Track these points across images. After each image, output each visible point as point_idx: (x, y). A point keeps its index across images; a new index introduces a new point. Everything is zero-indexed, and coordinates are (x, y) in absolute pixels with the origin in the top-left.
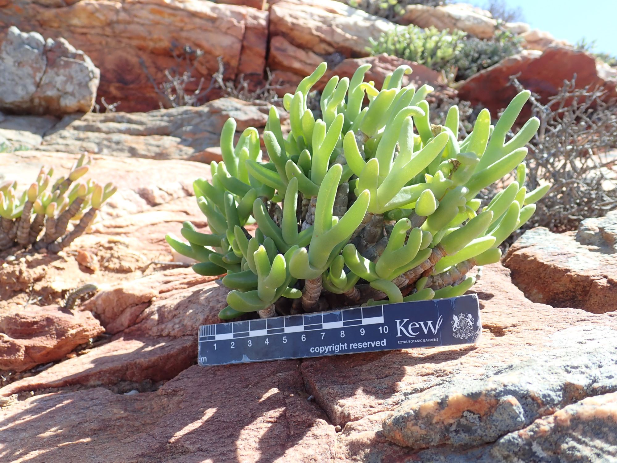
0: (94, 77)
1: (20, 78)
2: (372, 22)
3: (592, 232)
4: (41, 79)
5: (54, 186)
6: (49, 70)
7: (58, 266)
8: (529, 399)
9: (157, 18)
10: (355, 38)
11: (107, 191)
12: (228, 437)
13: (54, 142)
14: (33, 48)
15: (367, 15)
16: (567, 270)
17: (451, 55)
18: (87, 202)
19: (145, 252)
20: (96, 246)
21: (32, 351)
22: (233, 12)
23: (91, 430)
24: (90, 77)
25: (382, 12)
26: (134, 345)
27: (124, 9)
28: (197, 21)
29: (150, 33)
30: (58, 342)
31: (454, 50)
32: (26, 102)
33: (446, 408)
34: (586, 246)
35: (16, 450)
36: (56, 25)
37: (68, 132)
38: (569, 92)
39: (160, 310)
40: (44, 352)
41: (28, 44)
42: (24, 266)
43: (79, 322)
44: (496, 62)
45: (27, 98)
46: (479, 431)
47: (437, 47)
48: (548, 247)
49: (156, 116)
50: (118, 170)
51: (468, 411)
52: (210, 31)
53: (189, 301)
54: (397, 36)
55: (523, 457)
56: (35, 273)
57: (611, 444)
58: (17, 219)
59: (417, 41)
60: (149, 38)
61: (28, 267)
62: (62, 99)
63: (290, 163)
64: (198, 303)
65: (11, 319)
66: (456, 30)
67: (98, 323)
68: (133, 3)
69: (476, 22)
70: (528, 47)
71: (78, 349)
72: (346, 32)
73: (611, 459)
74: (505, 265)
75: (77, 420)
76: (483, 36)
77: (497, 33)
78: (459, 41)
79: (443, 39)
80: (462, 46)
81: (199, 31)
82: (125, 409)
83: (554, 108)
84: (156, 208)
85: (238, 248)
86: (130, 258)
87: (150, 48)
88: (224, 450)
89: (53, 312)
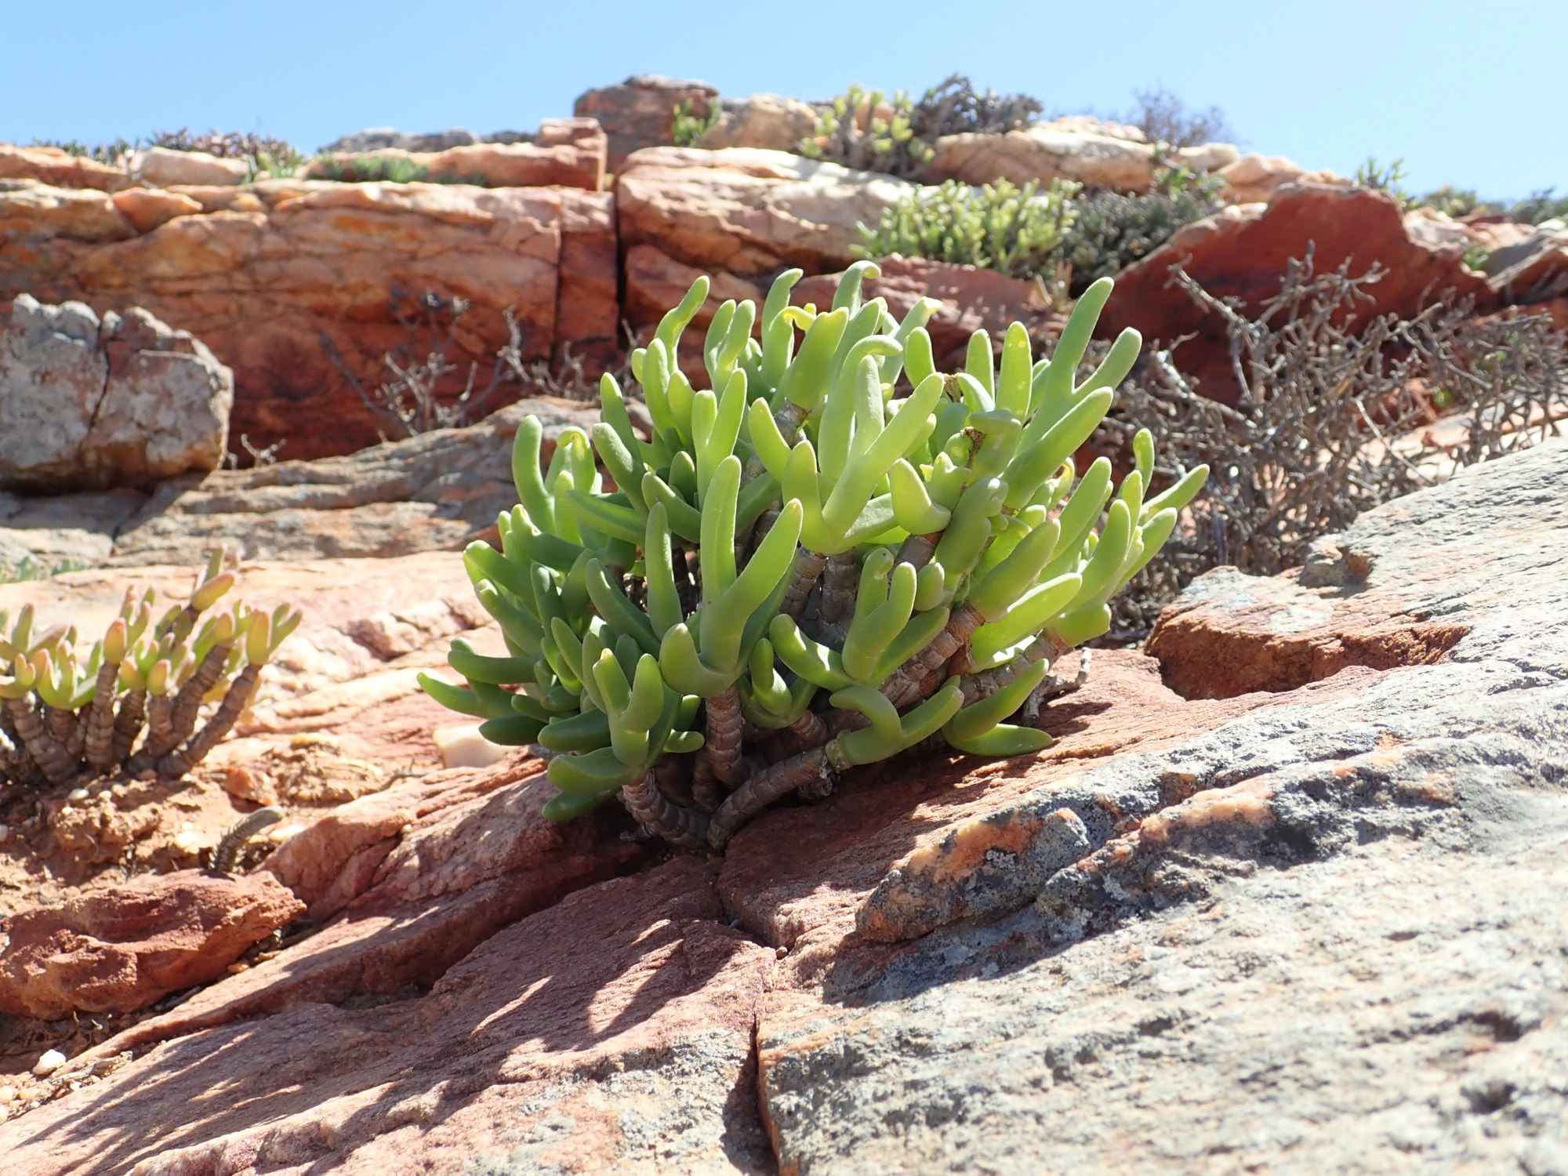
0: (221, 388)
1: (50, 410)
2: (858, 187)
3: (1329, 561)
4: (97, 406)
5: (158, 629)
6: (115, 383)
7: (184, 802)
8: (1097, 809)
9: (354, 237)
10: (823, 227)
11: (280, 624)
12: (574, 1005)
13: (142, 545)
14: (73, 337)
15: (845, 172)
16: (1269, 637)
17: (1055, 237)
18: (238, 655)
19: (378, 761)
20: (264, 759)
21: (152, 963)
22: (528, 203)
23: (300, 1072)
24: (211, 388)
25: (880, 161)
26: (373, 926)
27: (273, 226)
28: (448, 232)
29: (339, 273)
30: (208, 938)
31: (1058, 226)
32: (67, 463)
33: (954, 850)
34: (1314, 590)
35: (146, 1131)
36: (116, 281)
37: (172, 521)
38: (1305, 284)
39: (422, 847)
40: (178, 962)
41: (62, 331)
42: (110, 809)
43: (248, 892)
44: (1164, 241)
45: (67, 452)
46: (1016, 881)
47: (1017, 225)
48: (1232, 601)
49: (375, 460)
50: (297, 588)
51: (993, 849)
52: (481, 253)
53: (483, 816)
54: (921, 211)
55: (1089, 905)
56: (136, 821)
57: (1241, 858)
58: (82, 709)
59: (969, 216)
60: (338, 285)
61: (120, 808)
62: (150, 445)
63: (650, 478)
64: (502, 815)
65: (99, 901)
66: (1056, 180)
67: (290, 892)
68: (294, 210)
69: (1106, 155)
70: (1238, 197)
71: (251, 954)
72: (800, 217)
73: (1240, 881)
74: (1151, 651)
75: (269, 1062)
76: (1128, 185)
77: (1160, 174)
78: (1067, 204)
79: (1028, 204)
80: (1075, 213)
81: (454, 255)
82: (368, 1029)
83: (1275, 324)
84: (394, 663)
85: (569, 674)
86: (346, 774)
87: (343, 309)
88: (567, 1021)
89: (190, 879)
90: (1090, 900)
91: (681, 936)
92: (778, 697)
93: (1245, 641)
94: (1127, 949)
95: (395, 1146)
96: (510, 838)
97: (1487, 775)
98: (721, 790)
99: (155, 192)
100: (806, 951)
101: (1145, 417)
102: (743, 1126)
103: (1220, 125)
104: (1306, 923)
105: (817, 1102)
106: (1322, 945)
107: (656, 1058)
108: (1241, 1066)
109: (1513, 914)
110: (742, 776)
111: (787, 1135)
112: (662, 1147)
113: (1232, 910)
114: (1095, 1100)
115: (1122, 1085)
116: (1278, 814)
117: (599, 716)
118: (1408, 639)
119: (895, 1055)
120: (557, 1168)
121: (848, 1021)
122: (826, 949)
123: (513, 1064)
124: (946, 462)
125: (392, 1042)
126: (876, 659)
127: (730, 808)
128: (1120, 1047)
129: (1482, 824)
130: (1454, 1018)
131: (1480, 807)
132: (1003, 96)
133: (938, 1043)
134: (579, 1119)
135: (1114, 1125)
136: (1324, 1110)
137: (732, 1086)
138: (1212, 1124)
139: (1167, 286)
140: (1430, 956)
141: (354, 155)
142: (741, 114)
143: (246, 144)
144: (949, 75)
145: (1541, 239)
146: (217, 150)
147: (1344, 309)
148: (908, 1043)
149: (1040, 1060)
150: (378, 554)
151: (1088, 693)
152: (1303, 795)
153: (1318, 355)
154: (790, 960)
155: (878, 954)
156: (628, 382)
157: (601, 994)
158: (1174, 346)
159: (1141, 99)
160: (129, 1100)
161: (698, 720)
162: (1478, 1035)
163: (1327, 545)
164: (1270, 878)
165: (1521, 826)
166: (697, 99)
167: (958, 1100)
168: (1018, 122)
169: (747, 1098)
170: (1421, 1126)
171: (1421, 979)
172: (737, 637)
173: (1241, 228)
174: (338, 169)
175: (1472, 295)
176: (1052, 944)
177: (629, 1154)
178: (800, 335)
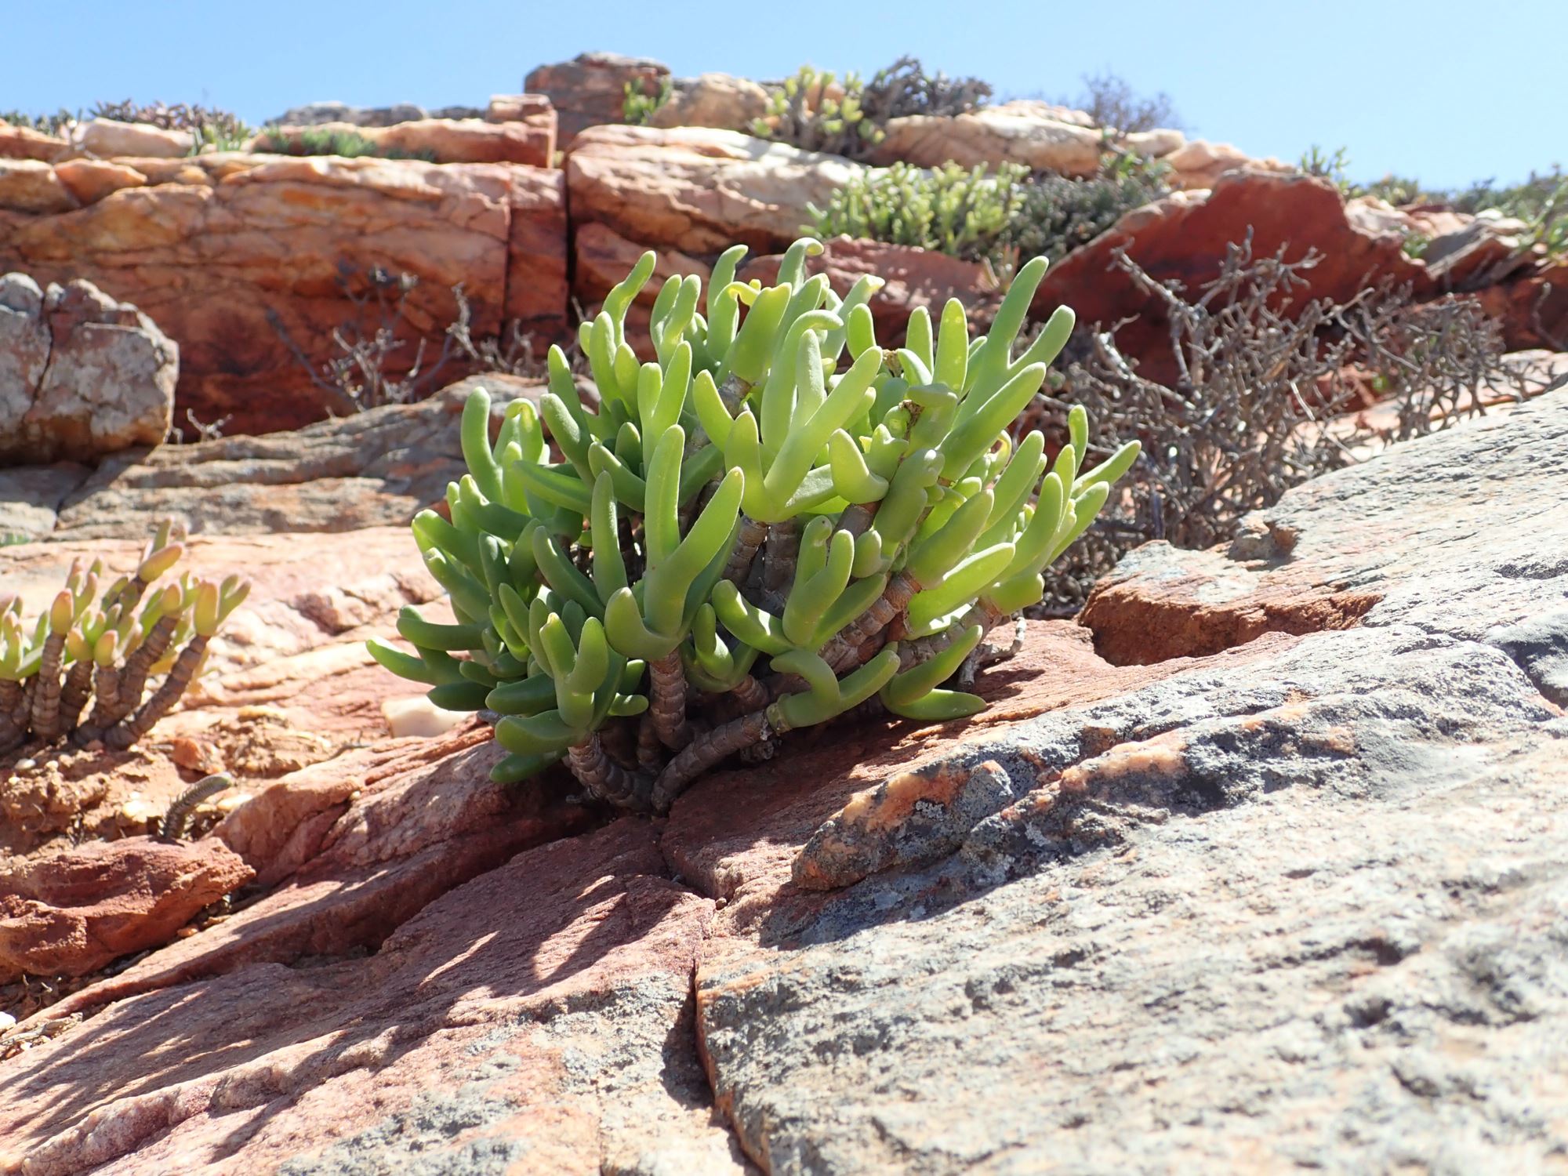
0: (166, 361)
2: (809, 168)
3: (1257, 536)
4: (41, 379)
5: (104, 600)
6: (59, 356)
7: (131, 773)
8: (1021, 761)
9: (301, 211)
10: (774, 207)
11: (227, 596)
12: (520, 956)
13: (87, 519)
14: (16, 309)
15: (796, 152)
16: (1197, 608)
17: (1003, 221)
18: (185, 627)
19: (326, 733)
20: (211, 731)
21: (102, 927)
22: (478, 180)
23: (250, 1028)
24: (156, 361)
25: (830, 142)
26: (321, 890)
27: (219, 199)
28: (397, 207)
29: (287, 247)
30: (157, 903)
31: (1006, 209)
32: (10, 436)
33: (887, 803)
34: (1242, 563)
35: (99, 1086)
36: (59, 253)
37: (117, 495)
38: (1243, 268)
39: (371, 813)
40: (128, 926)
41: (5, 303)
42: (57, 779)
43: (198, 858)
44: (1110, 225)
45: (11, 426)
46: (943, 830)
47: (965, 207)
48: (1163, 574)
49: (322, 435)
50: (244, 562)
51: (922, 799)
52: (430, 229)
53: (432, 782)
54: (870, 193)
55: (1011, 851)
56: (84, 790)
57: (1155, 806)
58: (28, 680)
59: (917, 198)
60: (285, 259)
61: (67, 778)
62: (94, 419)
63: (597, 448)
64: (451, 781)
65: (48, 867)
66: (1005, 163)
67: (240, 859)
68: (240, 183)
69: (1054, 139)
70: (1183, 183)
71: (200, 919)
72: (751, 197)
73: (1153, 827)
74: (1086, 622)
75: (219, 1018)
76: (1075, 169)
77: (1107, 159)
78: (1015, 187)
79: (977, 187)
80: (1023, 197)
81: (402, 231)
82: (317, 987)
83: (1214, 308)
84: (342, 637)
85: (517, 641)
86: (294, 745)
87: (290, 284)
88: (513, 970)
89: (139, 845)
90: (1012, 846)
91: (625, 889)
92: (721, 661)
93: (1174, 611)
94: (1046, 891)
95: (345, 1087)
96: (458, 802)
97: (1386, 728)
98: (665, 754)
99: (98, 163)
100: (744, 900)
101: (1087, 398)
102: (682, 1063)
103: (1168, 111)
104: (1212, 864)
105: (752, 1037)
106: (1226, 883)
107: (598, 1001)
108: (1146, 993)
109: (1402, 853)
110: (685, 740)
111: (723, 1068)
112: (603, 1082)
113: (1145, 853)
114: (1011, 1027)
115: (1036, 1012)
116: (1190, 765)
117: (545, 680)
118: (1328, 608)
119: (826, 992)
120: (502, 1102)
121: (783, 962)
122: (763, 898)
123: (461, 1009)
124: (885, 434)
125: (341, 998)
126: (816, 624)
127: (673, 771)
128: (1036, 978)
129: (1379, 774)
130: (1341, 945)
131: (1379, 758)
132: (953, 78)
133: (867, 979)
134: (524, 1057)
135: (1028, 1049)
136: (1220, 1029)
137: (671, 1026)
138: (1118, 1044)
139: (1109, 269)
140: (1324, 892)
141: (302, 129)
142: (692, 93)
143: (191, 116)
144: (900, 57)
145: (1479, 228)
146: (162, 121)
147: (1281, 292)
148: (838, 980)
149: (960, 991)
150: (324, 529)
151: (1022, 660)
152: (1214, 747)
153: (1255, 337)
154: (728, 910)
155: (812, 902)
156: (577, 360)
157: (546, 945)
158: (1116, 328)
159: (1091, 85)
160: (81, 1057)
161: (643, 684)
162: (1363, 959)
163: (1255, 520)
164: (1182, 824)
165: (1415, 775)
166: (648, 77)
167: (883, 1029)
168: (968, 105)
169: (686, 1037)
170: (1306, 1040)
171: (1315, 911)
172: (681, 603)
173: (1186, 214)
174: (286, 143)
175: (1410, 283)
176: (976, 888)
177: (572, 1088)
178: (744, 309)
